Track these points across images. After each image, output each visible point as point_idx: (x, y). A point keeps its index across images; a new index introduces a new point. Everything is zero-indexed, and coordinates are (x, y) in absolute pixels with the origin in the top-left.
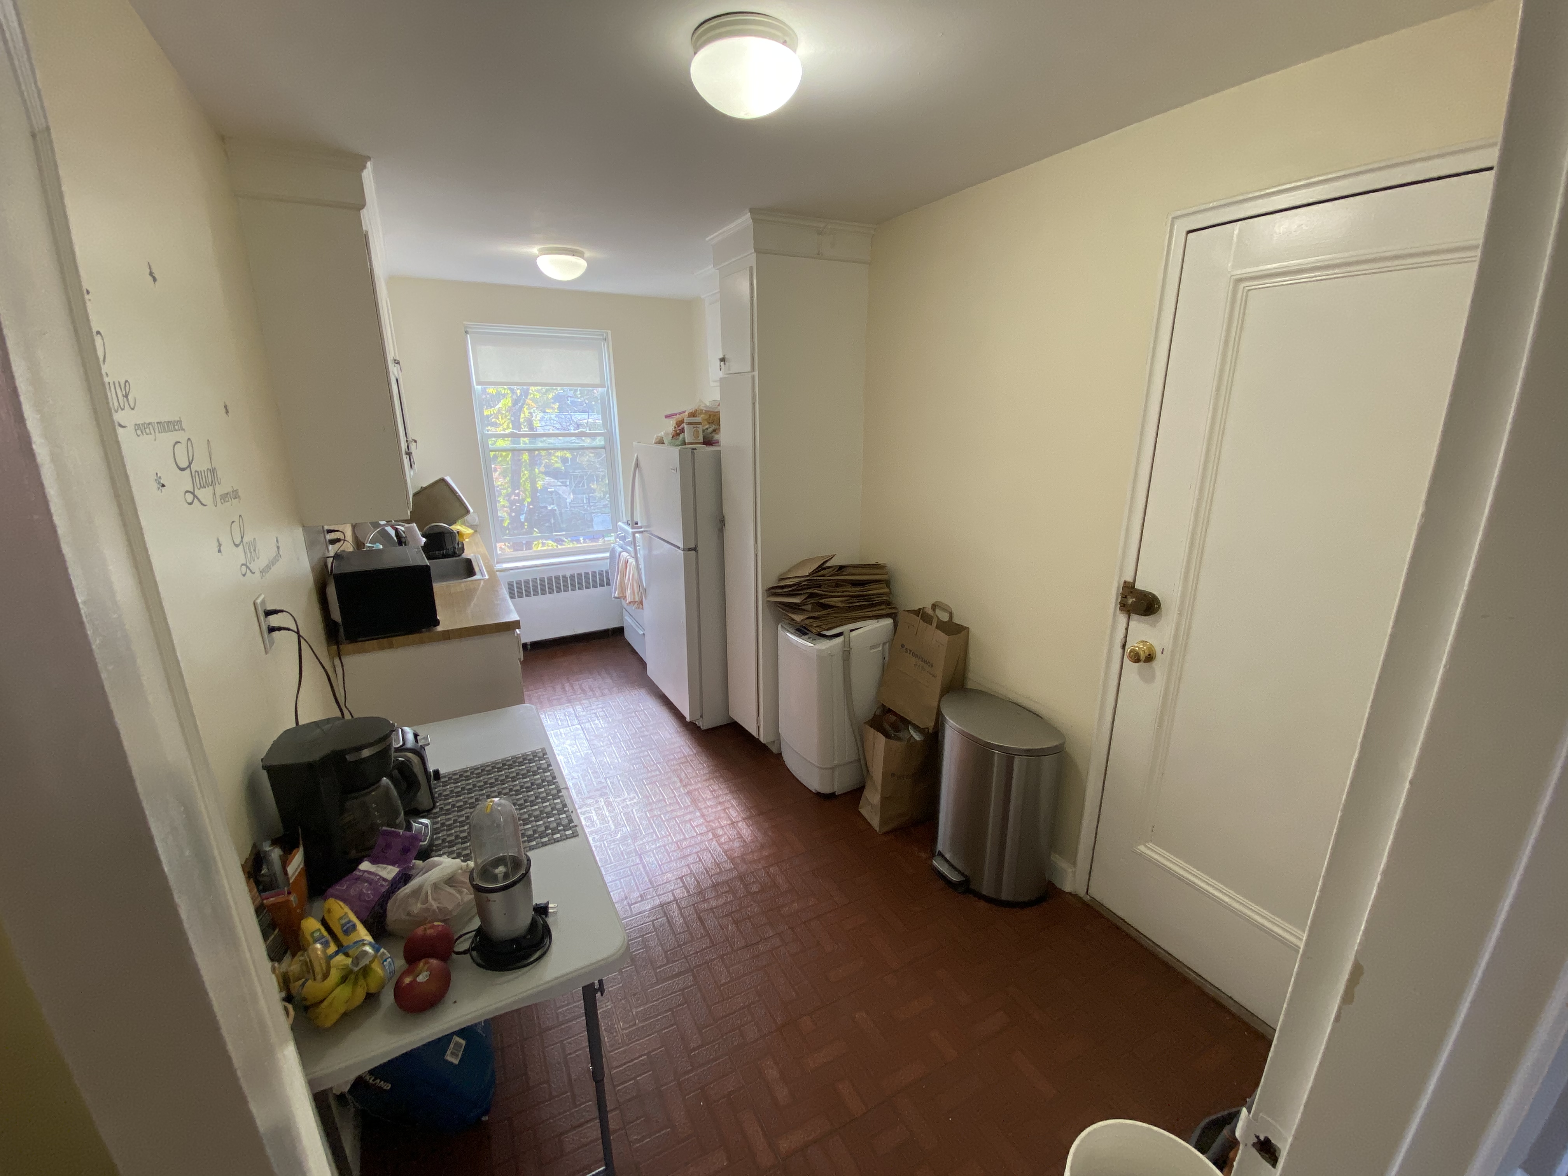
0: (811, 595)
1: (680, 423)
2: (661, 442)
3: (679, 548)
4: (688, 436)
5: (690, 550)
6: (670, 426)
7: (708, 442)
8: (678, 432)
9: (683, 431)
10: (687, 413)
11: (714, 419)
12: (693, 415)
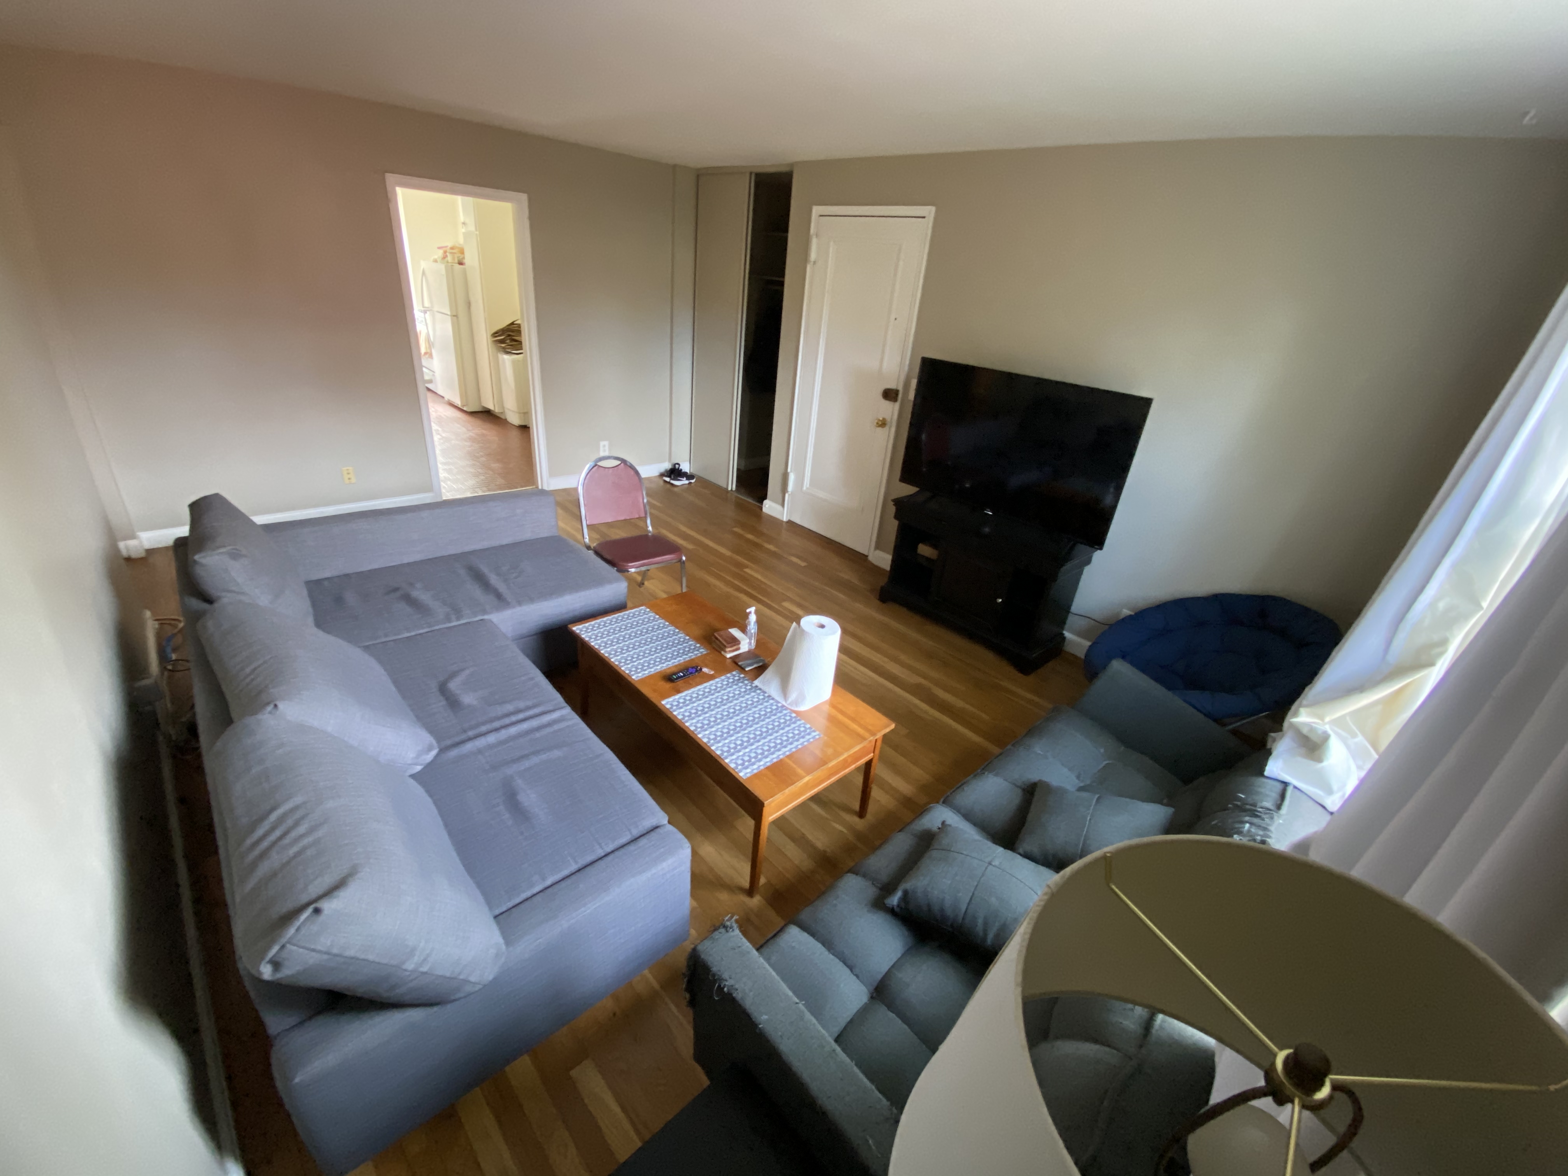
0: (509, 335)
1: (445, 252)
2: (435, 261)
3: (447, 315)
4: (449, 258)
5: (454, 316)
6: (440, 253)
7: (461, 263)
8: (445, 257)
9: (447, 256)
10: (449, 247)
11: (462, 252)
12: (452, 248)
